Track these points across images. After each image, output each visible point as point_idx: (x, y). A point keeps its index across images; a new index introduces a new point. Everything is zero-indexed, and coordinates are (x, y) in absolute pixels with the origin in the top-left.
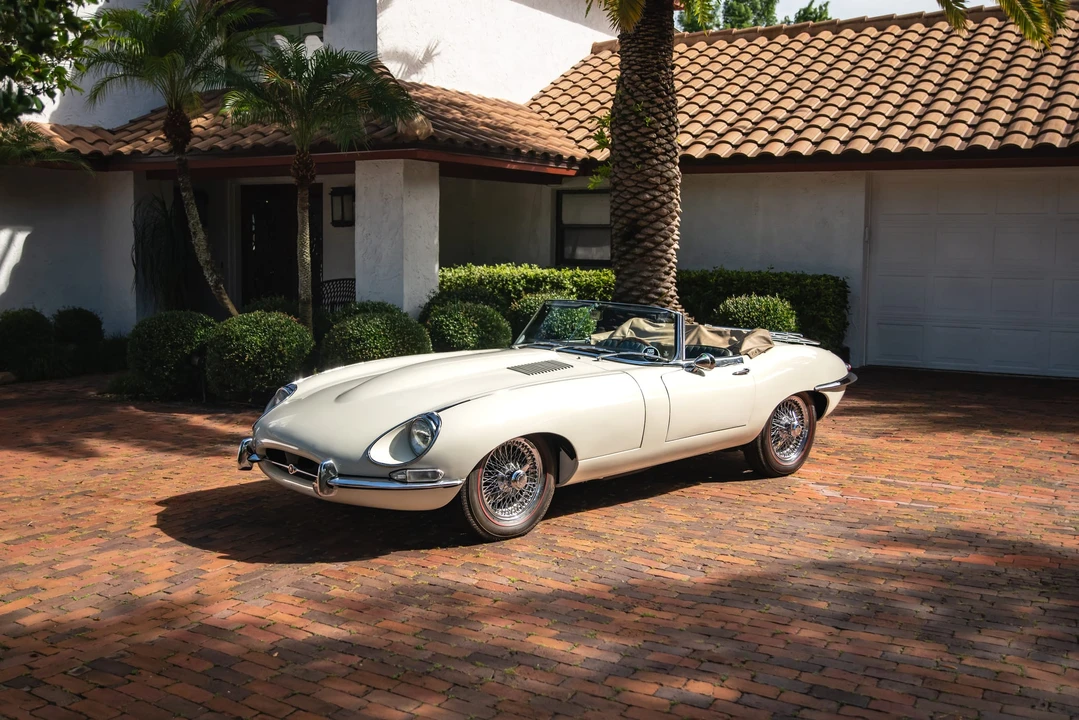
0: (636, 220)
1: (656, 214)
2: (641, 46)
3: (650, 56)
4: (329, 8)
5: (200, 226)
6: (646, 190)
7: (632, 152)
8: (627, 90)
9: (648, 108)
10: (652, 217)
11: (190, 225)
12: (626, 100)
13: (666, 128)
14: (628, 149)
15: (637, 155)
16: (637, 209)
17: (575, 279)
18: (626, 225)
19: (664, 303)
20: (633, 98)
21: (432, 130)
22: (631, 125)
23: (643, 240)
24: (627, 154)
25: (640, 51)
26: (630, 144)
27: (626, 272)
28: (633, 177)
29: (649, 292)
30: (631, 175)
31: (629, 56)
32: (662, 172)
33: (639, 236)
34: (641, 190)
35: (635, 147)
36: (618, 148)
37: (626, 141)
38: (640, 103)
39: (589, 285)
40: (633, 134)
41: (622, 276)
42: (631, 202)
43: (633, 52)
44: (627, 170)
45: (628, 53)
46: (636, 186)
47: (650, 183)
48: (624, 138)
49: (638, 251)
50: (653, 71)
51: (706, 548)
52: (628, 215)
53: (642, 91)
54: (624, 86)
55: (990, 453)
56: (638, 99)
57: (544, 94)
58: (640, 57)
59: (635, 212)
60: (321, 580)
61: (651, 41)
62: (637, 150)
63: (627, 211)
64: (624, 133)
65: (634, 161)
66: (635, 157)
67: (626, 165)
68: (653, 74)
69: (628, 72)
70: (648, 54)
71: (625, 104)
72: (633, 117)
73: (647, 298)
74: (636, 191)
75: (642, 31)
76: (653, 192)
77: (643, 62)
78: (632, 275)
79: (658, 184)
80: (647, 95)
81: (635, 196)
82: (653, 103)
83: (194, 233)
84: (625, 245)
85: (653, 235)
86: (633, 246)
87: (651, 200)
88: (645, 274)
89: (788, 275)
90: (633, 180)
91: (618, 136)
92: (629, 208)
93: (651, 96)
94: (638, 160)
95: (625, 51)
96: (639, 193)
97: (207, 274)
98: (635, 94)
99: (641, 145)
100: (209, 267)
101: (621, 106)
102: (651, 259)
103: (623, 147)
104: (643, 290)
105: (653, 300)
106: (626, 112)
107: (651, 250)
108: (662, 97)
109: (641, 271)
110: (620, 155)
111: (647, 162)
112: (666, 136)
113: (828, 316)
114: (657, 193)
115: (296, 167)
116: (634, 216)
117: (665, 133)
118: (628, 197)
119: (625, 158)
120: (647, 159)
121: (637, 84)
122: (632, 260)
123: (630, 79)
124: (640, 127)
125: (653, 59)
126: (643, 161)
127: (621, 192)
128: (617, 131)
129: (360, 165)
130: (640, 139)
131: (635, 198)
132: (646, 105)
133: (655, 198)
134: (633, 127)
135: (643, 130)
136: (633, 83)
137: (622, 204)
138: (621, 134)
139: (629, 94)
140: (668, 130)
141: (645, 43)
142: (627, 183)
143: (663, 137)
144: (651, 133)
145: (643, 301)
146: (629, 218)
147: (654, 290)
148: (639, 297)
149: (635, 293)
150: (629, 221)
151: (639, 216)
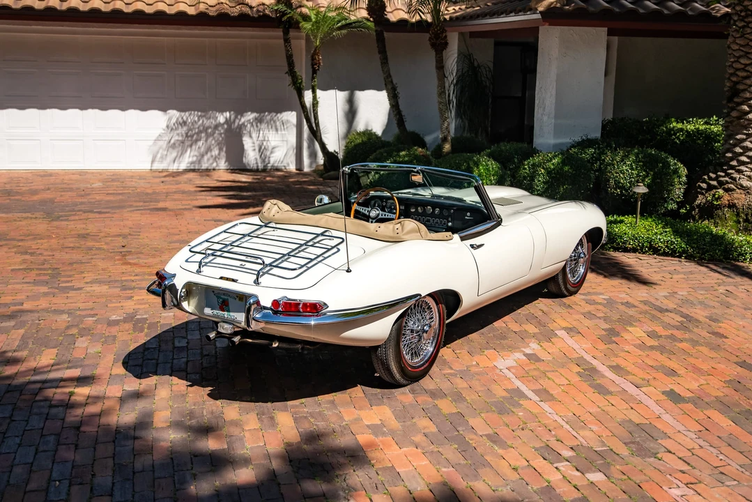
0: (736, 83)
16: (738, 73)
28: (738, 41)
29: (741, 154)
35: (741, 11)
46: (739, 49)
59: (737, 75)
62: (743, 14)
73: (738, 161)
74: (737, 55)
78: (730, 136)
85: (750, 99)
88: (739, 137)
90: (737, 44)
92: (732, 71)
96: (740, 57)
102: (746, 122)
104: (736, 152)
105: (744, 163)
107: (747, 113)
109: (738, 134)
111: (750, 25)
116: (734, 79)
118: (732, 60)
120: (750, 23)
131: (738, 61)
142: (733, 47)
145: (734, 163)
146: (732, 81)
147: (747, 154)
148: (732, 159)
149: (729, 155)
150: (732, 84)
151: (740, 79)
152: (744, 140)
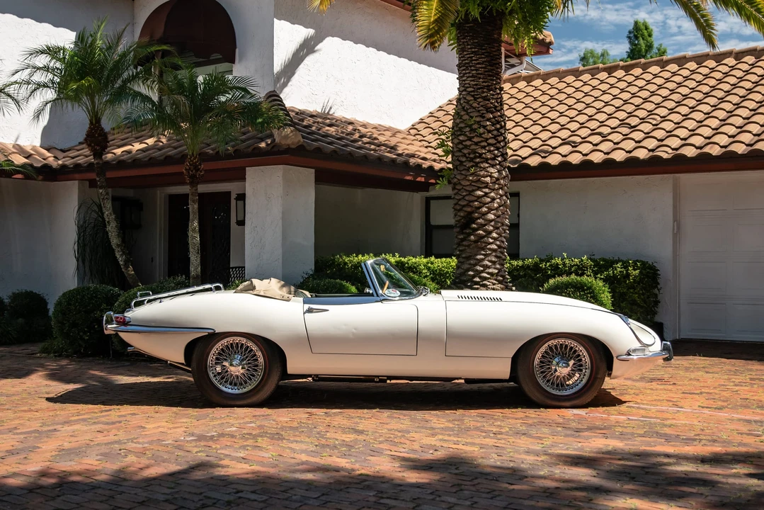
0: (471, 213)
1: (486, 207)
2: (474, 72)
3: (481, 80)
4: (237, 50)
5: (113, 217)
6: (479, 188)
7: (467, 158)
8: (463, 108)
9: (479, 122)
10: (484, 209)
11: (105, 215)
12: (462, 116)
13: (495, 137)
14: (464, 155)
15: (472, 160)
16: (471, 204)
17: (429, 265)
18: (463, 217)
19: (495, 282)
20: (468, 114)
21: (302, 140)
22: (466, 135)
23: (477, 229)
24: (464, 159)
25: (472, 76)
26: (465, 151)
27: (464, 256)
28: (468, 178)
29: (482, 272)
30: (466, 176)
31: (464, 81)
32: (491, 173)
33: (474, 226)
34: (474, 188)
35: (469, 154)
36: (456, 154)
37: (463, 148)
38: (472, 117)
39: (440, 270)
40: (468, 143)
41: (462, 260)
42: (467, 198)
43: (468, 77)
44: (463, 172)
45: (464, 79)
46: (470, 185)
47: (483, 183)
48: (461, 146)
49: (472, 237)
50: (483, 92)
51: (445, 440)
52: (464, 209)
53: (474, 108)
54: (461, 104)
55: (737, 391)
56: (471, 114)
57: (422, 121)
58: (473, 81)
59: (470, 206)
60: (124, 452)
61: (482, 68)
62: (472, 156)
63: (464, 206)
64: (461, 142)
65: (469, 164)
66: (470, 161)
67: (462, 168)
68: (484, 95)
69: (464, 93)
70: (480, 78)
71: (461, 119)
72: (468, 129)
73: (480, 278)
74: (471, 189)
75: (475, 60)
76: (484, 190)
77: (476, 85)
78: (468, 258)
79: (488, 183)
80: (479, 111)
81: (470, 193)
82: (484, 117)
83: (108, 222)
84: (463, 233)
85: (485, 225)
86: (469, 235)
87: (483, 196)
88: (479, 257)
89: (604, 260)
90: (469, 180)
91: (456, 145)
92: (465, 203)
93: (482, 112)
94: (471, 164)
95: (461, 77)
96: (473, 191)
97: (118, 255)
98: (469, 111)
99: (474, 152)
100: (119, 249)
101: (458, 121)
102: (484, 245)
103: (461, 154)
104: (477, 270)
105: (485, 279)
106: (462, 125)
107: (483, 237)
108: (492, 113)
109: (477, 255)
110: (458, 160)
111: (479, 165)
112: (496, 144)
113: (636, 293)
114: (487, 190)
115: (188, 168)
116: (469, 209)
117: (495, 142)
118: (464, 194)
119: (462, 162)
120: (479, 163)
121: (471, 102)
122: (469, 246)
123: (465, 98)
124: (473, 137)
125: (483, 82)
126: (476, 165)
127: (459, 190)
128: (456, 141)
129: (250, 172)
130: (473, 147)
131: (469, 194)
132: (478, 119)
133: (486, 195)
134: (468, 137)
135: (476, 140)
136: (468, 102)
137: (460, 200)
138: (459, 143)
139: (465, 111)
140: (497, 140)
141: (476, 70)
142: (463, 183)
143: (492, 145)
144: (482, 141)
145: (477, 279)
146: (466, 211)
147: (487, 271)
148: (474, 276)
149: (471, 273)
150: (466, 213)
151: (473, 209)
152: (483, 260)
